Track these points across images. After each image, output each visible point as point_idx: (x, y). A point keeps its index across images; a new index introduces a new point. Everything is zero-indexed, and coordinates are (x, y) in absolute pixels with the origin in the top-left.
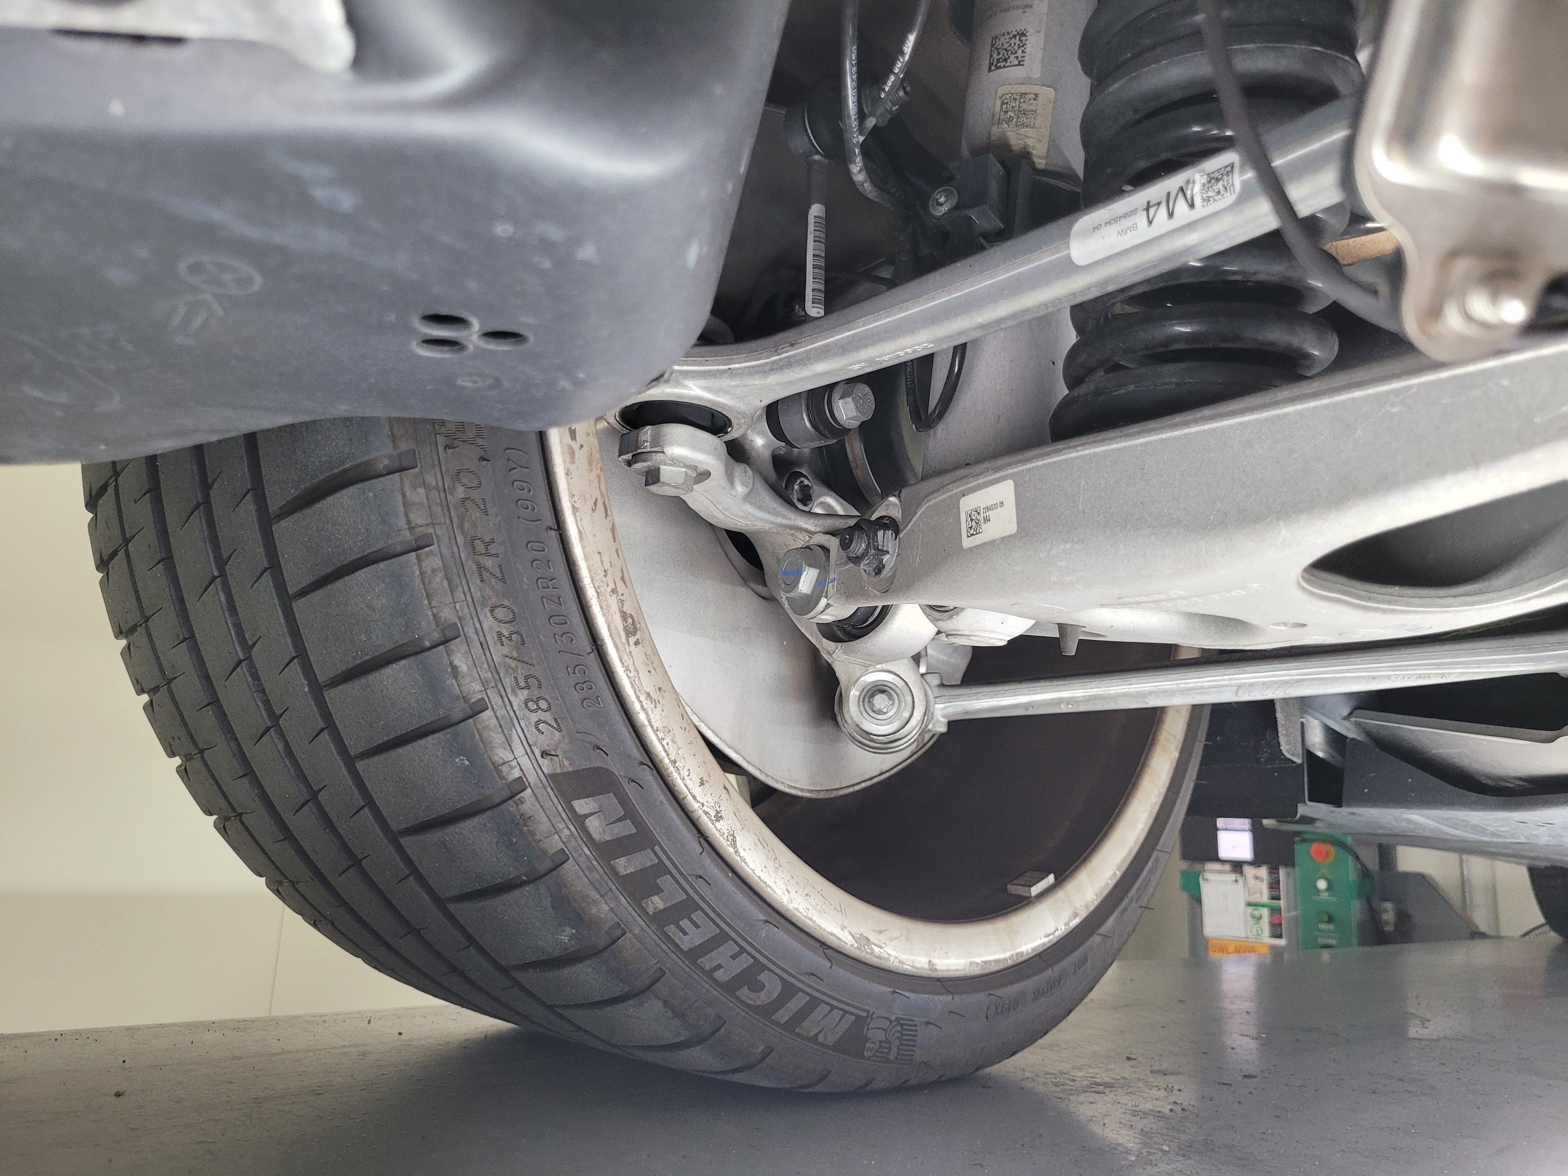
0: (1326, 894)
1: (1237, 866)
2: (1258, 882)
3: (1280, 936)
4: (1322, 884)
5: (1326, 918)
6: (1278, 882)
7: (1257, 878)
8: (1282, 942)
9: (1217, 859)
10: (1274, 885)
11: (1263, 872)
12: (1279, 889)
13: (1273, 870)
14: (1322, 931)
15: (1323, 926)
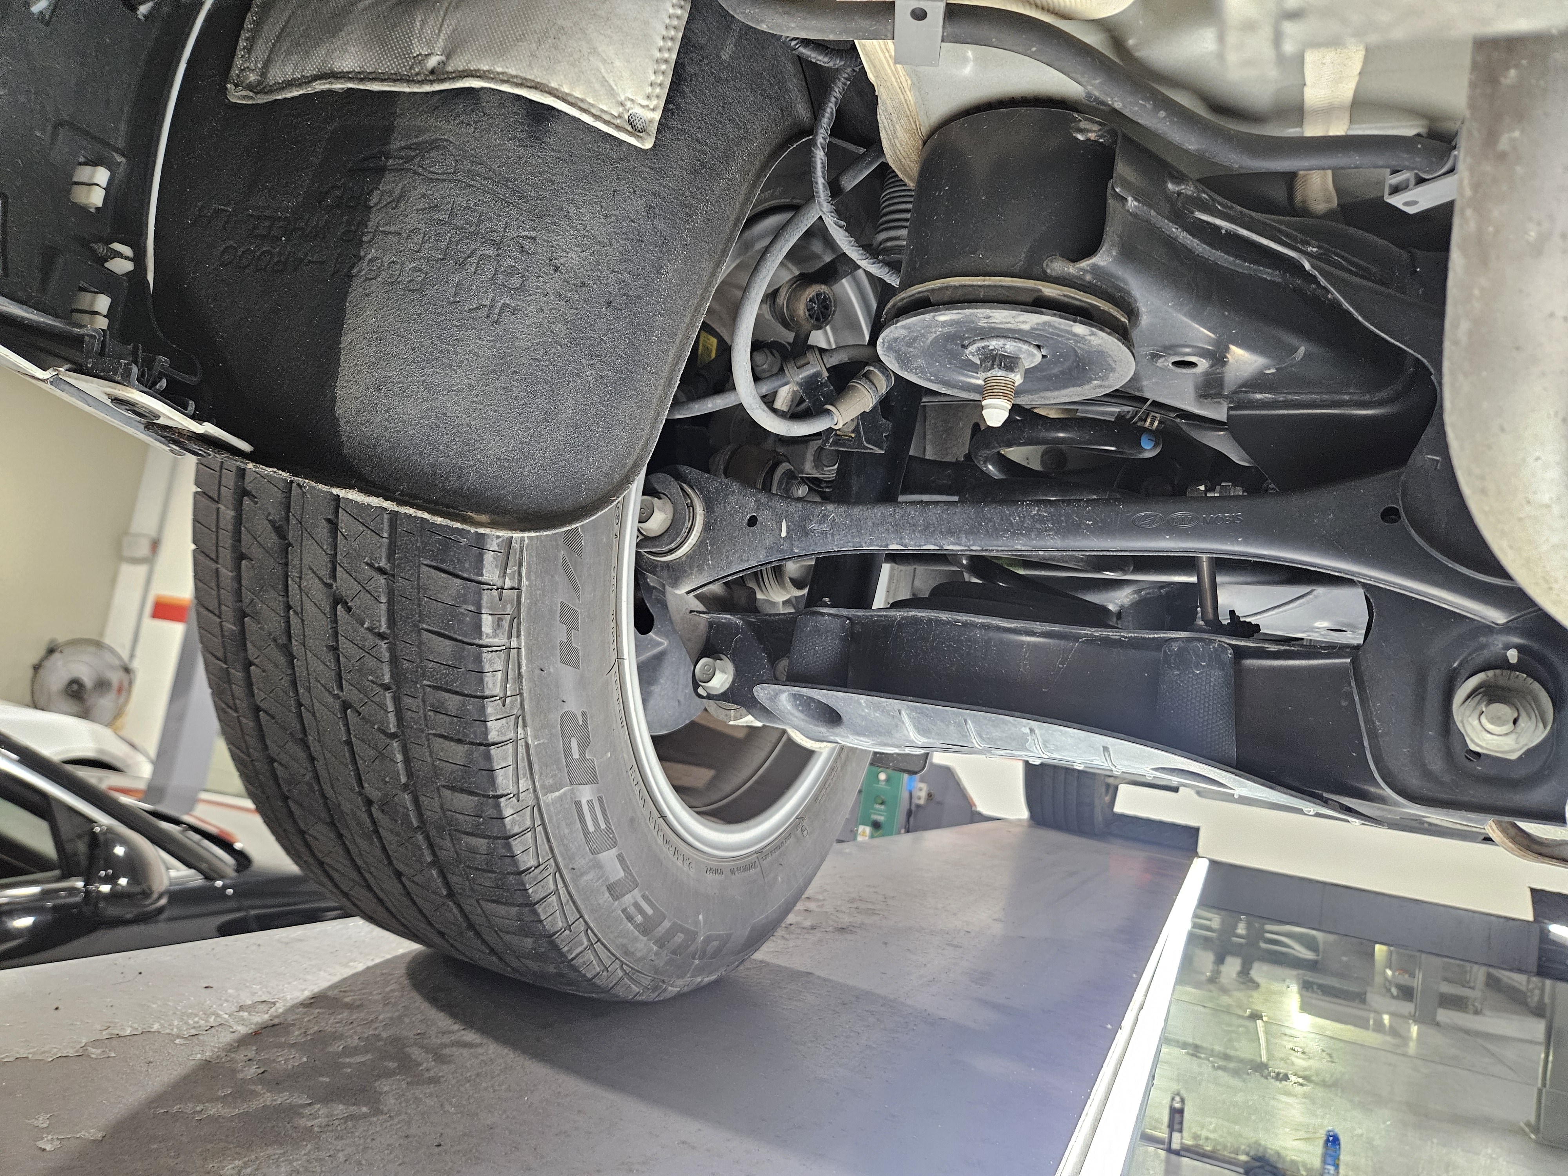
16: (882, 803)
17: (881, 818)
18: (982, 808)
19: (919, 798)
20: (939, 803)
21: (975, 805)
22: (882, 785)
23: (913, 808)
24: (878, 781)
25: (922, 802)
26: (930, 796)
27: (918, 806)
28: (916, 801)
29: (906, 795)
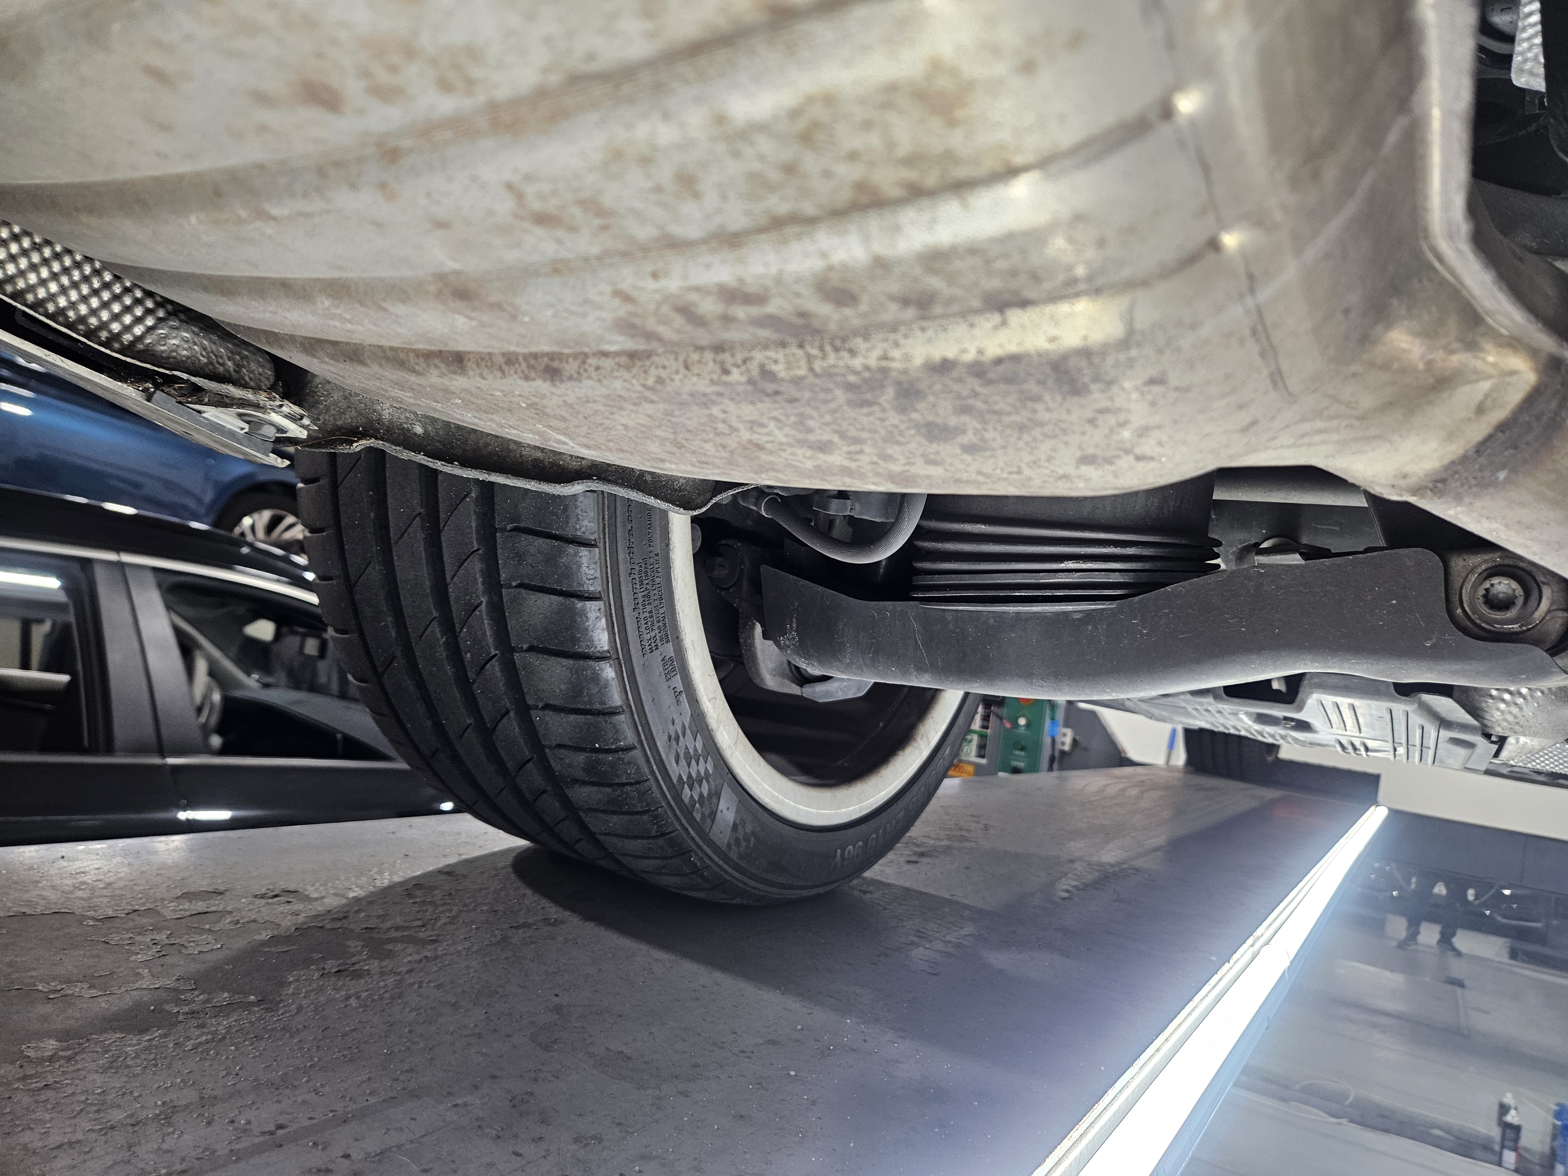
16: (1023, 749)
17: (1021, 765)
18: (1133, 754)
19: (1063, 744)
20: (1085, 749)
21: (1124, 752)
22: (1022, 730)
23: (1057, 754)
24: (1018, 725)
25: (1067, 748)
26: (1075, 742)
27: (1063, 753)
28: (1059, 747)
29: (1047, 740)
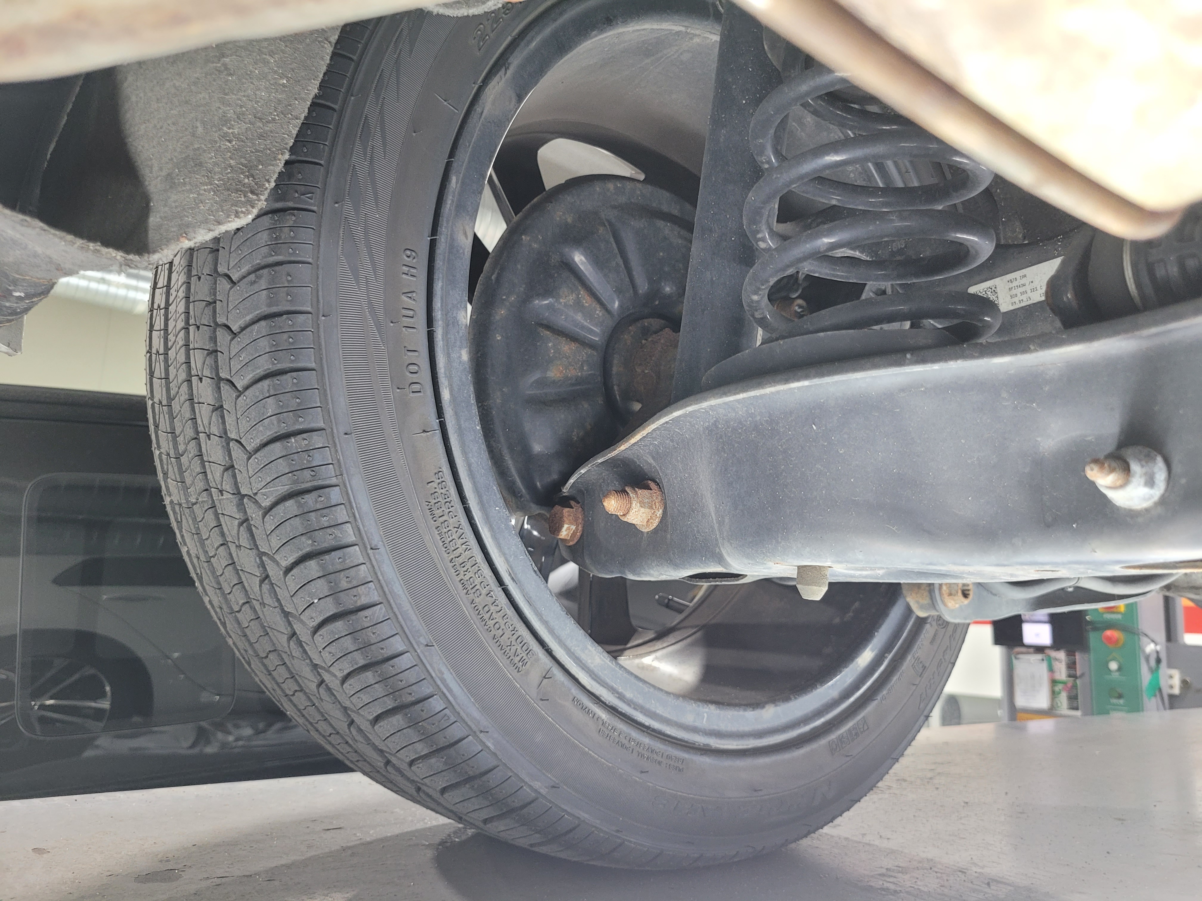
0: (1117, 674)
1: (1039, 649)
2: (1057, 663)
3: (1077, 709)
4: (1113, 666)
5: (1117, 695)
6: (1074, 663)
7: (1056, 659)
8: (1078, 713)
9: (1023, 645)
10: (1071, 666)
11: (1061, 655)
12: (1075, 668)
13: (1070, 653)
14: (1114, 705)
15: (1114, 701)
